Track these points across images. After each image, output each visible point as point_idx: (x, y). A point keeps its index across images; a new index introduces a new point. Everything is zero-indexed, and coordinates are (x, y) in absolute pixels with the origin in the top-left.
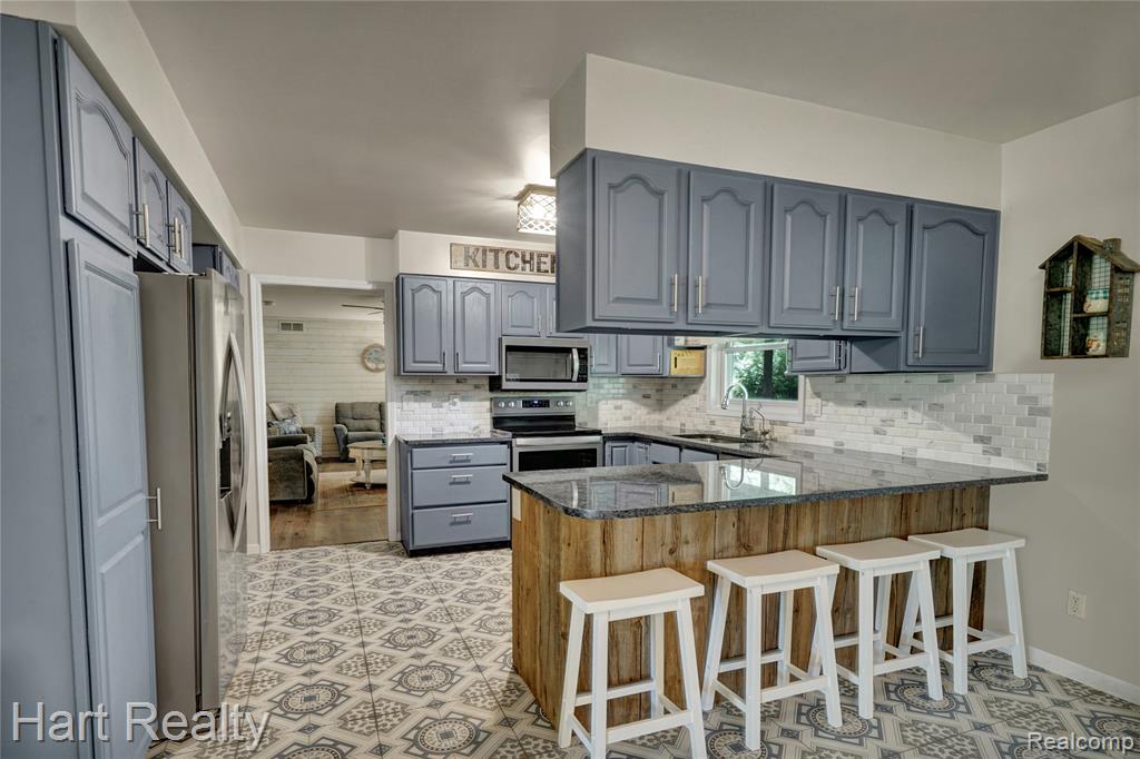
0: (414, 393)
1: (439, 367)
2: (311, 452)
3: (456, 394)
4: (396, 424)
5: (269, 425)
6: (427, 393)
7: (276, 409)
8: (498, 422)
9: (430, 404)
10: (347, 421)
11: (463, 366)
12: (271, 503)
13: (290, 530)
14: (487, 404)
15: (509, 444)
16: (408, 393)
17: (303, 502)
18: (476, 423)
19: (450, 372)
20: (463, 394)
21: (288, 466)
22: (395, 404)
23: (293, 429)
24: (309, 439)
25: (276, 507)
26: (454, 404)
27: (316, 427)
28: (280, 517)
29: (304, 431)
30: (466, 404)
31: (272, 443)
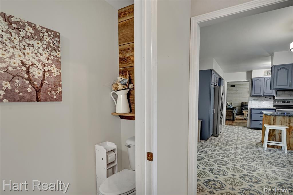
0: (255, 100)
1: (260, 95)
2: (235, 112)
3: (264, 100)
4: (250, 105)
5: (227, 106)
6: (258, 100)
7: (228, 103)
8: (274, 106)
9: (258, 102)
10: (244, 106)
11: (265, 94)
12: (226, 119)
13: (229, 123)
14: (273, 102)
15: (275, 110)
16: (253, 99)
17: (232, 120)
18: (269, 106)
19: (263, 96)
20: (266, 100)
21: (229, 113)
22: (250, 102)
23: (231, 107)
24: (234, 109)
25: (226, 120)
26: (264, 102)
27: (237, 107)
28: (227, 122)
29: (234, 107)
30: (267, 102)
31: (227, 109)
